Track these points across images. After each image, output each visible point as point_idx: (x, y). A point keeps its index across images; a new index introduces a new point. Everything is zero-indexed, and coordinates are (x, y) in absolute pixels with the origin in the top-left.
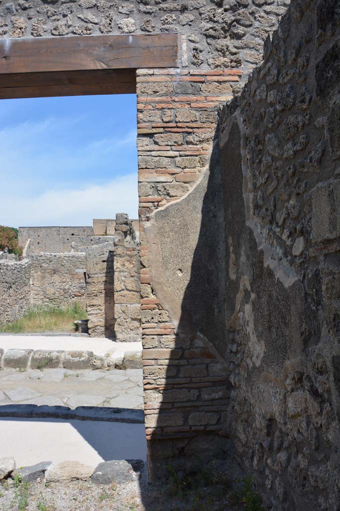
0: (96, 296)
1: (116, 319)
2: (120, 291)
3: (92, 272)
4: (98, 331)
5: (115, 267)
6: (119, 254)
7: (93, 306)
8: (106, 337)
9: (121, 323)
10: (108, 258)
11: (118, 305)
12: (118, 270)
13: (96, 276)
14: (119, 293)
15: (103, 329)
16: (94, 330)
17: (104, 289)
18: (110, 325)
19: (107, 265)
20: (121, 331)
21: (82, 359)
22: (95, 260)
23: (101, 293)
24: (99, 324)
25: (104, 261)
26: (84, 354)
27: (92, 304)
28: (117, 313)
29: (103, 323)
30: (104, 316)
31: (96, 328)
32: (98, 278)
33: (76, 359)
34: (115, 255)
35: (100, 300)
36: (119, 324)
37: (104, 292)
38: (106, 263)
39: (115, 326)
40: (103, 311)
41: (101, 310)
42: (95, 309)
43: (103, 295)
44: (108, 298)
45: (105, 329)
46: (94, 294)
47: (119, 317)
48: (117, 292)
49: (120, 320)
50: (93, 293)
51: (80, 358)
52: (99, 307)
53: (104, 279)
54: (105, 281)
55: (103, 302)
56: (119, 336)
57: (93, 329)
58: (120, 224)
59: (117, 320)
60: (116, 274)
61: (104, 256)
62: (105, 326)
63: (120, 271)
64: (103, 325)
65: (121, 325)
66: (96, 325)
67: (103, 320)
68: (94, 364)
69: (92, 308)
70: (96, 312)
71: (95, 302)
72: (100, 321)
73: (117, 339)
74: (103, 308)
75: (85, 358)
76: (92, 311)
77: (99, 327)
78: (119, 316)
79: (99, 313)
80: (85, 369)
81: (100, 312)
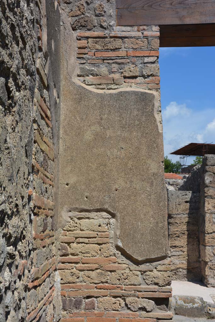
0: (179, 237)
1: (206, 263)
2: (211, 233)
3: (175, 212)
4: (180, 274)
5: (206, 209)
6: (211, 196)
7: (175, 247)
8: (188, 281)
9: (212, 267)
10: (191, 199)
11: (210, 248)
12: (209, 211)
13: (179, 216)
14: (211, 235)
15: (185, 272)
16: (175, 273)
17: (187, 231)
18: (192, 268)
19: (190, 206)
20: (212, 276)
21: (196, 305)
22: (177, 200)
23: (184, 234)
24: (181, 266)
25: (186, 202)
26: (196, 300)
27: (174, 245)
28: (208, 256)
29: (185, 266)
30: (187, 258)
31: (178, 270)
32: (180, 218)
33: (190, 305)
34: (206, 197)
35: (183, 241)
36: (211, 268)
37: (186, 233)
38: (188, 204)
39: (206, 269)
40: (186, 253)
41: (184, 252)
42: (178, 250)
43: (186, 237)
44: (191, 240)
45: (188, 272)
46: (177, 235)
47: (211, 261)
48: (208, 234)
49: (211, 264)
50: (175, 234)
51: (194, 304)
52: (181, 249)
53: (187, 220)
54: (188, 222)
55: (186, 243)
56: (211, 281)
57: (175, 271)
58: (211, 166)
59: (208, 263)
60: (207, 215)
61: (187, 196)
62: (188, 269)
63: (211, 213)
64: (186, 268)
65: (212, 269)
66: (178, 267)
67: (185, 262)
68: (210, 312)
69: (174, 250)
70: (178, 254)
71: (177, 243)
72: (182, 263)
73: (209, 284)
74: (185, 249)
75: (198, 304)
76: (174, 252)
77: (181, 270)
78: (211, 259)
79: (181, 255)
80: (199, 317)
81: (182, 253)
